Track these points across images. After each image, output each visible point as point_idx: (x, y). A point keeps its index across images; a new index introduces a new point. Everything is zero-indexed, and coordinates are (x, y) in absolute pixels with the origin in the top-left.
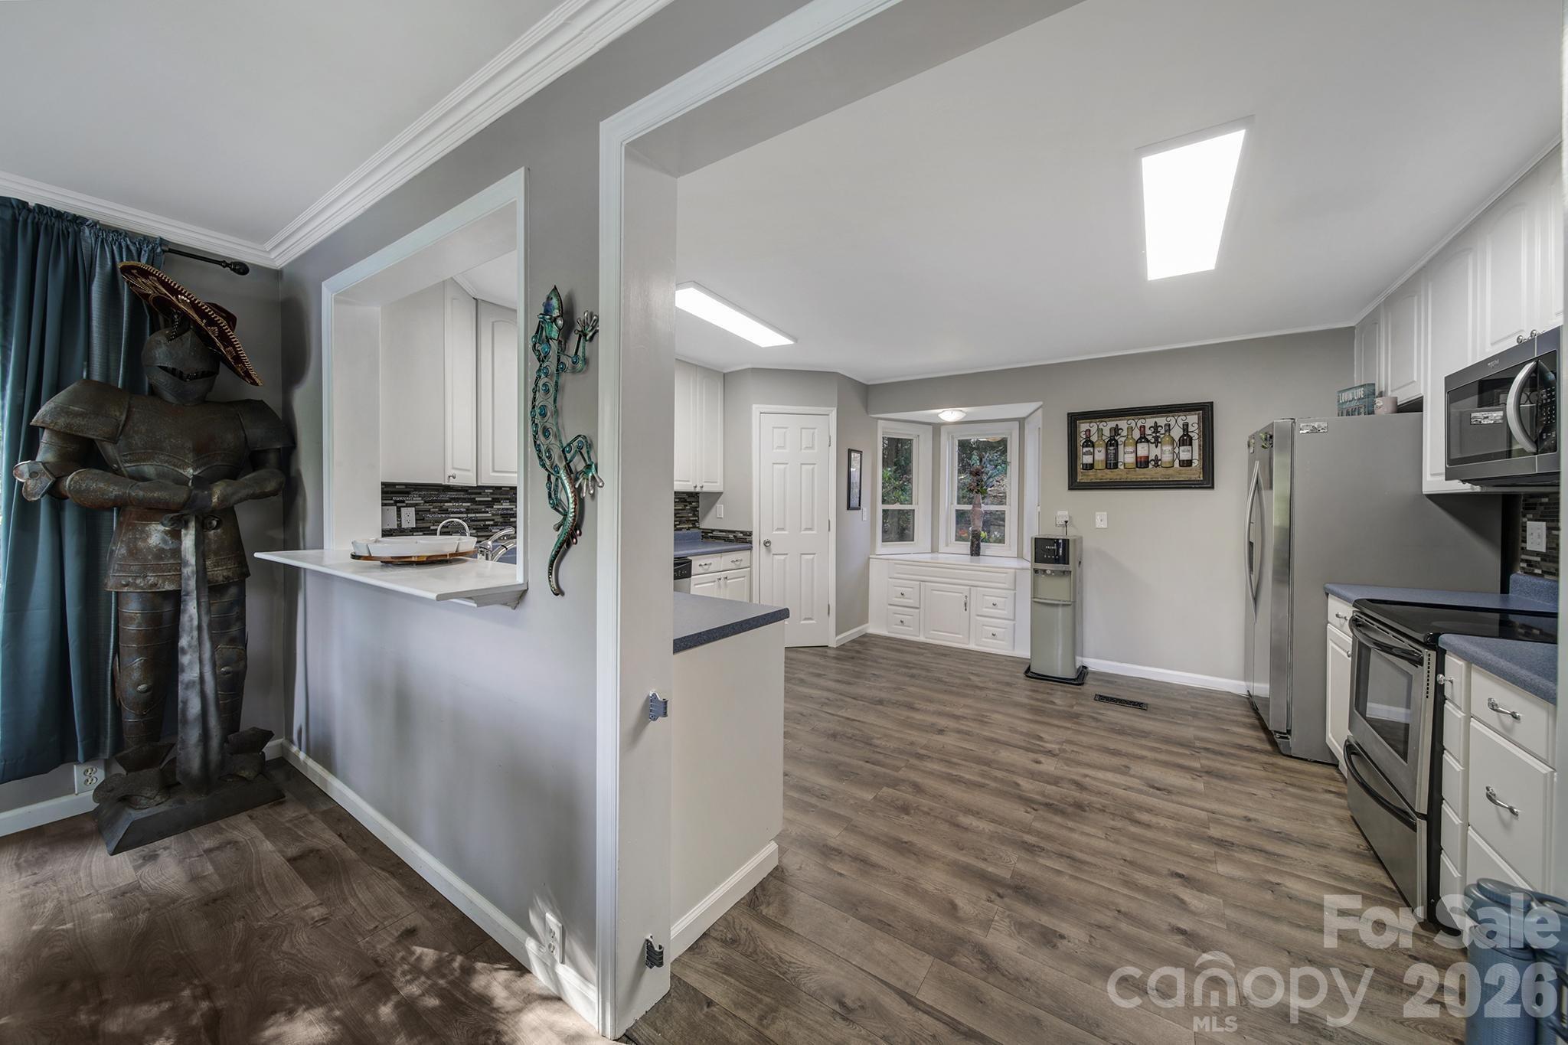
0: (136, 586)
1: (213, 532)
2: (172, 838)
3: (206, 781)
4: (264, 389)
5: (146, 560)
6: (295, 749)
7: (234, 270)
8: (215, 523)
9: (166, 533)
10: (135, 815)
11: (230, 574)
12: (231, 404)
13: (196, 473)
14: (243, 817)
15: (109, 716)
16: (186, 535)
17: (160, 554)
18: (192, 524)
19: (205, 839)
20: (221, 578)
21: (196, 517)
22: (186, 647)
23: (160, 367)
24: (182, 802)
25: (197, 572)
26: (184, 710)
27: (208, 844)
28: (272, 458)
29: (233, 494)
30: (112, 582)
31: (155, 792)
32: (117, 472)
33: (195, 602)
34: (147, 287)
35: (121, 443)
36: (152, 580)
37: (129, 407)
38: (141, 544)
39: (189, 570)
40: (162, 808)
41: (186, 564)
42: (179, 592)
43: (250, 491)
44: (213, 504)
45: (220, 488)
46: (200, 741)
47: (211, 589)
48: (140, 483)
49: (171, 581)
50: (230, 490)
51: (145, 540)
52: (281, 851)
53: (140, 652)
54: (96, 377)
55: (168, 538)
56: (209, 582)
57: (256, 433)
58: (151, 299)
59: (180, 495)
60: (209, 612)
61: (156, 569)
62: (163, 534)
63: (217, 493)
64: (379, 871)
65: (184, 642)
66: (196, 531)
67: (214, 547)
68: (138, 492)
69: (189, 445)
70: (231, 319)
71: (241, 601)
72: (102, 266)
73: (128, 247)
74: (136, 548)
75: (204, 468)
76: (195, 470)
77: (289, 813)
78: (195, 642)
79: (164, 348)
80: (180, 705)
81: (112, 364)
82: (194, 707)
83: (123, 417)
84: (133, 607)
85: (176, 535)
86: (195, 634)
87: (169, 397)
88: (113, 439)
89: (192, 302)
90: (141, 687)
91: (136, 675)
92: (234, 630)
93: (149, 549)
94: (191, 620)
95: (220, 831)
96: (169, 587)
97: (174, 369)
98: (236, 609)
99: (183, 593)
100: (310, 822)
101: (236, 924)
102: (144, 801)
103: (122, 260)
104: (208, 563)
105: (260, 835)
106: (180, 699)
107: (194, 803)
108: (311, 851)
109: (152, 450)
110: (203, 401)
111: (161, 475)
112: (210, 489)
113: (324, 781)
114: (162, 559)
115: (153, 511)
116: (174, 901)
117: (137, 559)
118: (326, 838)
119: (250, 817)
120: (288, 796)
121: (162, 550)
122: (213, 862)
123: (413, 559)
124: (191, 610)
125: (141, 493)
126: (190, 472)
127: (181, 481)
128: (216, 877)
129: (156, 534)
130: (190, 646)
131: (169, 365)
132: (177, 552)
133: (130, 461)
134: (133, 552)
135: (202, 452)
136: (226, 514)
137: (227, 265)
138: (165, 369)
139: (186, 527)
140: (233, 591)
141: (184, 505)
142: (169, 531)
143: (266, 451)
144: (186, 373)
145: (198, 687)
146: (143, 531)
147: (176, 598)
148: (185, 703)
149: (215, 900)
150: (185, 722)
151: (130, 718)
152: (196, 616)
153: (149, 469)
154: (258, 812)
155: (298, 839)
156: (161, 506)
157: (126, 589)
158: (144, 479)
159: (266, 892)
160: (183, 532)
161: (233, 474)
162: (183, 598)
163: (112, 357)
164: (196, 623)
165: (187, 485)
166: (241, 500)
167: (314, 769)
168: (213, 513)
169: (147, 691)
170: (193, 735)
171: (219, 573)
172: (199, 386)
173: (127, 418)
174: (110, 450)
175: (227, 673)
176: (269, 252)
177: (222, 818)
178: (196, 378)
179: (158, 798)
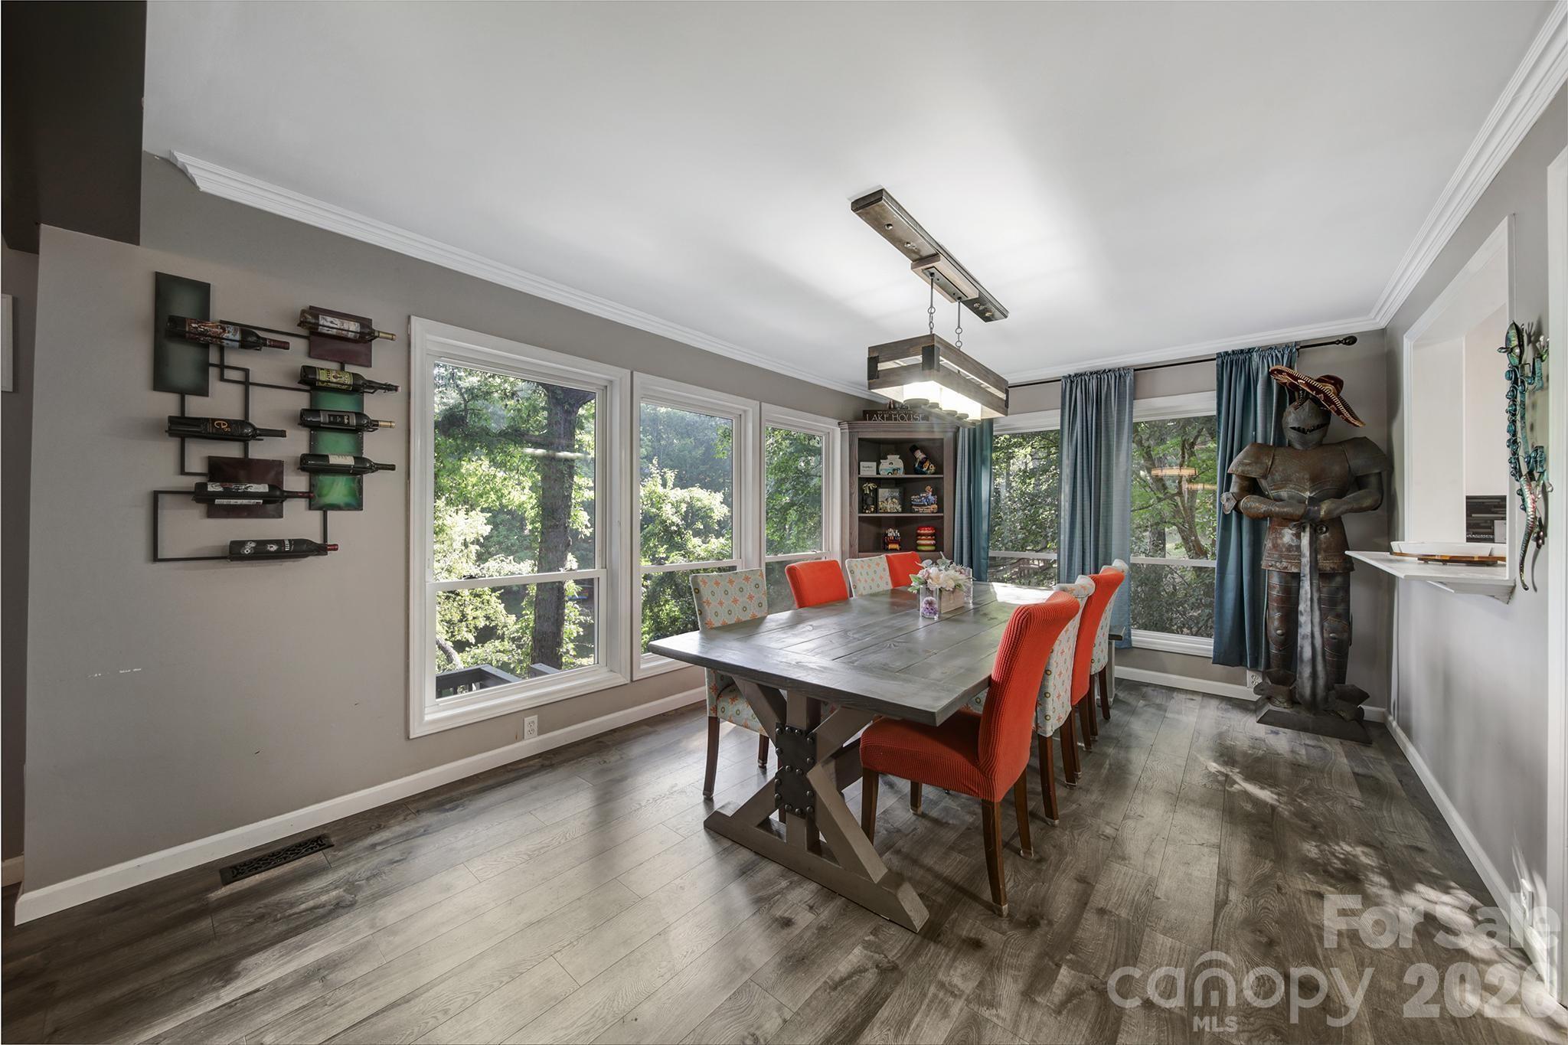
0: (1277, 568)
1: (1322, 536)
2: (1290, 730)
3: (1313, 705)
4: (1367, 428)
5: (1282, 551)
6: (1391, 718)
7: (1345, 344)
8: (1324, 529)
9: (1293, 534)
10: (1271, 707)
11: (1336, 567)
12: (1340, 443)
13: (1312, 495)
14: (1337, 741)
15: (1263, 646)
16: (1304, 536)
17: (1290, 548)
18: (1308, 529)
19: (1307, 739)
20: (1328, 569)
21: (1311, 525)
22: (1303, 611)
23: (1291, 428)
24: (1299, 713)
25: (1311, 561)
26: (1301, 652)
27: (1307, 742)
28: (1373, 480)
29: (1335, 509)
30: (1264, 564)
31: (1284, 700)
32: (1267, 497)
33: (1309, 582)
34: (1285, 379)
35: (1269, 479)
36: (1285, 564)
37: (1274, 456)
38: (1279, 541)
39: (1306, 560)
40: (1286, 711)
41: (1304, 556)
42: (1299, 574)
43: (1349, 507)
44: (1321, 516)
45: (1326, 505)
46: (1310, 676)
47: (1321, 575)
48: (1277, 503)
49: (1296, 567)
50: (1333, 506)
51: (1281, 538)
52: (1352, 768)
53: (1279, 609)
54: (1260, 440)
55: (1294, 538)
56: (1319, 570)
57: (1358, 462)
58: (1287, 384)
59: (1299, 511)
60: (1319, 590)
61: (1288, 558)
62: (1291, 536)
63: (1324, 509)
64: (1419, 813)
65: (1301, 607)
66: (1310, 534)
67: (1324, 546)
68: (1276, 509)
69: (1307, 476)
70: (1338, 383)
71: (1346, 588)
72: (1262, 373)
73: (1276, 355)
74: (1276, 543)
75: (1317, 491)
76: (1311, 493)
77: (1370, 753)
78: (1309, 609)
79: (1293, 415)
80: (1299, 649)
81: (1269, 430)
82: (1307, 653)
83: (1270, 463)
84: (1275, 580)
85: (1298, 536)
86: (1309, 603)
87: (1298, 446)
88: (1265, 477)
89: (1306, 382)
90: (1279, 632)
91: (1276, 623)
92: (1340, 608)
93: (1283, 544)
94: (1306, 594)
95: (1319, 740)
96: (1294, 570)
97: (1299, 428)
98: (1341, 594)
99: (1302, 575)
100: (1383, 765)
101: (1306, 780)
102: (1277, 702)
103: (1273, 365)
104: (1319, 557)
105: (1343, 754)
106: (1299, 645)
107: (1305, 715)
108: (1372, 777)
109: (1285, 482)
110: (1320, 444)
111: (1291, 497)
112: (1319, 506)
113: (1405, 747)
114: (1290, 551)
115: (1286, 520)
116: (1278, 754)
117: (1277, 550)
118: (1386, 774)
119: (1341, 743)
120: (1374, 744)
121: (1290, 546)
122: (1306, 750)
123: (1436, 558)
124: (1306, 586)
125: (1277, 509)
126: (1307, 494)
127: (1301, 501)
128: (1305, 757)
129: (1287, 535)
130: (1305, 611)
131: (1296, 425)
132: (1298, 548)
133: (1274, 489)
134: (1275, 546)
135: (1316, 480)
136: (1335, 522)
137: (1340, 342)
138: (1293, 428)
139: (1304, 531)
140: (1339, 579)
141: (1302, 517)
142: (1295, 534)
143: (1367, 476)
144: (1306, 429)
145: (1310, 640)
146: (1280, 533)
147: (1297, 577)
148: (1302, 648)
149: (1299, 765)
150: (1302, 661)
151: (1273, 651)
152: (1309, 591)
153: (1284, 494)
154: (1348, 743)
155: (1367, 767)
156: (1288, 517)
157: (1271, 569)
158: (1281, 500)
159: (1330, 778)
160: (1302, 534)
161: (1340, 494)
162: (1302, 578)
163: (1268, 426)
164: (1309, 596)
165: (1305, 503)
166: (1345, 513)
167: (1400, 735)
168: (1322, 522)
169: (1282, 635)
170: (1306, 671)
171: (1327, 565)
172: (1316, 436)
173: (1272, 463)
174: (1263, 483)
175: (1334, 638)
176: (1374, 319)
177: (1322, 735)
178: (1313, 430)
179: (1285, 704)
